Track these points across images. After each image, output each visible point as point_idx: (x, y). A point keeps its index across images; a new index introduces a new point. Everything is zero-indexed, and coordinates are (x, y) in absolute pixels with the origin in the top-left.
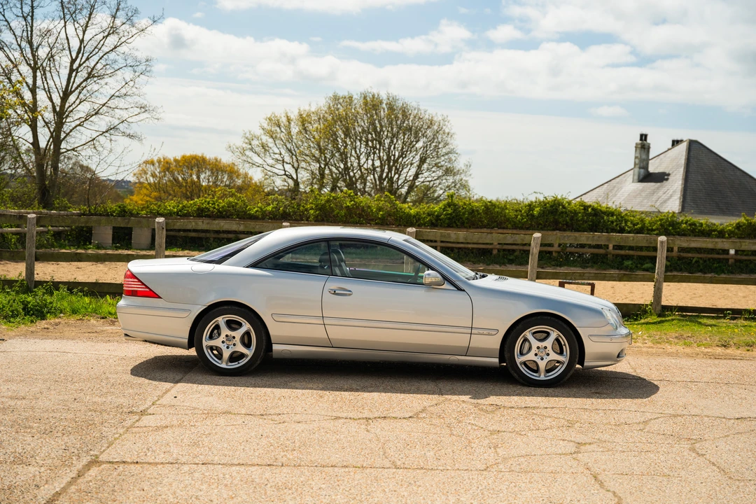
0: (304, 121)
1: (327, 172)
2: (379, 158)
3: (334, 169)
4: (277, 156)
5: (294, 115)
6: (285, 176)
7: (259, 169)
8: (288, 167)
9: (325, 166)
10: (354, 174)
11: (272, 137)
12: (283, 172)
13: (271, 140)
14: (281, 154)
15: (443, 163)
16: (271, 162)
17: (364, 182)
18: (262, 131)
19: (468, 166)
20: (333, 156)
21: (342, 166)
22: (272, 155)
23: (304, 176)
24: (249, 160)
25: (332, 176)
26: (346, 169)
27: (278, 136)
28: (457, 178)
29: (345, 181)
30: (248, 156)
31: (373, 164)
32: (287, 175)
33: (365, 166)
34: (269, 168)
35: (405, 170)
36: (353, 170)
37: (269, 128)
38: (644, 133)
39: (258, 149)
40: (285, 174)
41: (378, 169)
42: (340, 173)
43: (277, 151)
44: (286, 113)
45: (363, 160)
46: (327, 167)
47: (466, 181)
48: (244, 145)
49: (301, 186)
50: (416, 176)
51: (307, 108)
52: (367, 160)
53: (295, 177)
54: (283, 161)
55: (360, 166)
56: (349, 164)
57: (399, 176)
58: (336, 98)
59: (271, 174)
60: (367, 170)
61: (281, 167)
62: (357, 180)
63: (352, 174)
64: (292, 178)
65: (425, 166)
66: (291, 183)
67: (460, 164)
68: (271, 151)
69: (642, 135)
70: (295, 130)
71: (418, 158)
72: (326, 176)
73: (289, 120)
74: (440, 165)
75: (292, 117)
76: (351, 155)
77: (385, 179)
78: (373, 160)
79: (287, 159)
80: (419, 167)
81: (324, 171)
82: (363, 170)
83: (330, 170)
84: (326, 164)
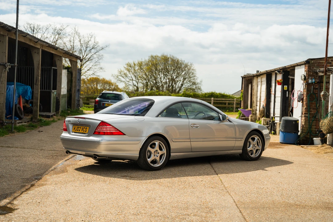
0: (140, 65)
1: (149, 84)
2: (168, 78)
3: (152, 83)
4: (130, 78)
5: (136, 63)
6: (133, 86)
7: (124, 83)
8: (134, 82)
9: (148, 81)
10: (159, 84)
11: (128, 71)
12: (132, 84)
13: (128, 72)
14: (131, 77)
15: (192, 80)
16: (128, 80)
17: (163, 87)
18: (125, 69)
19: (201, 81)
20: (151, 77)
21: (155, 81)
22: (128, 77)
23: (140, 85)
24: (120, 80)
25: (151, 85)
26: (156, 82)
27: (131, 70)
28: (197, 86)
29: (155, 87)
30: (119, 78)
31: (166, 81)
32: (134, 85)
33: (163, 81)
34: (127, 82)
35: (178, 83)
36: (158, 83)
37: (127, 67)
38: (258, 70)
39: (123, 76)
40: (133, 85)
41: (168, 83)
42: (154, 84)
43: (130, 76)
44: (134, 62)
45: (162, 79)
46: (149, 82)
47: (200, 87)
48: (118, 74)
49: (139, 89)
50: (182, 85)
51: (141, 60)
52: (164, 79)
53: (137, 86)
54: (132, 80)
55: (161, 82)
56: (157, 81)
57: (176, 85)
58: (152, 57)
59: (128, 85)
60: (164, 83)
61: (132, 82)
62: (160, 87)
63: (158, 84)
64: (136, 86)
65: (185, 81)
66: (136, 88)
67: (198, 81)
68: (128, 76)
69: (257, 71)
70: (137, 68)
71: (182, 78)
72: (149, 85)
73: (135, 65)
74: (191, 81)
75: (136, 64)
76: (158, 77)
77: (170, 86)
78: (166, 79)
79: (134, 79)
80: (183, 81)
81: (148, 84)
82: (162, 83)
83: (150, 83)
84: (149, 81)
